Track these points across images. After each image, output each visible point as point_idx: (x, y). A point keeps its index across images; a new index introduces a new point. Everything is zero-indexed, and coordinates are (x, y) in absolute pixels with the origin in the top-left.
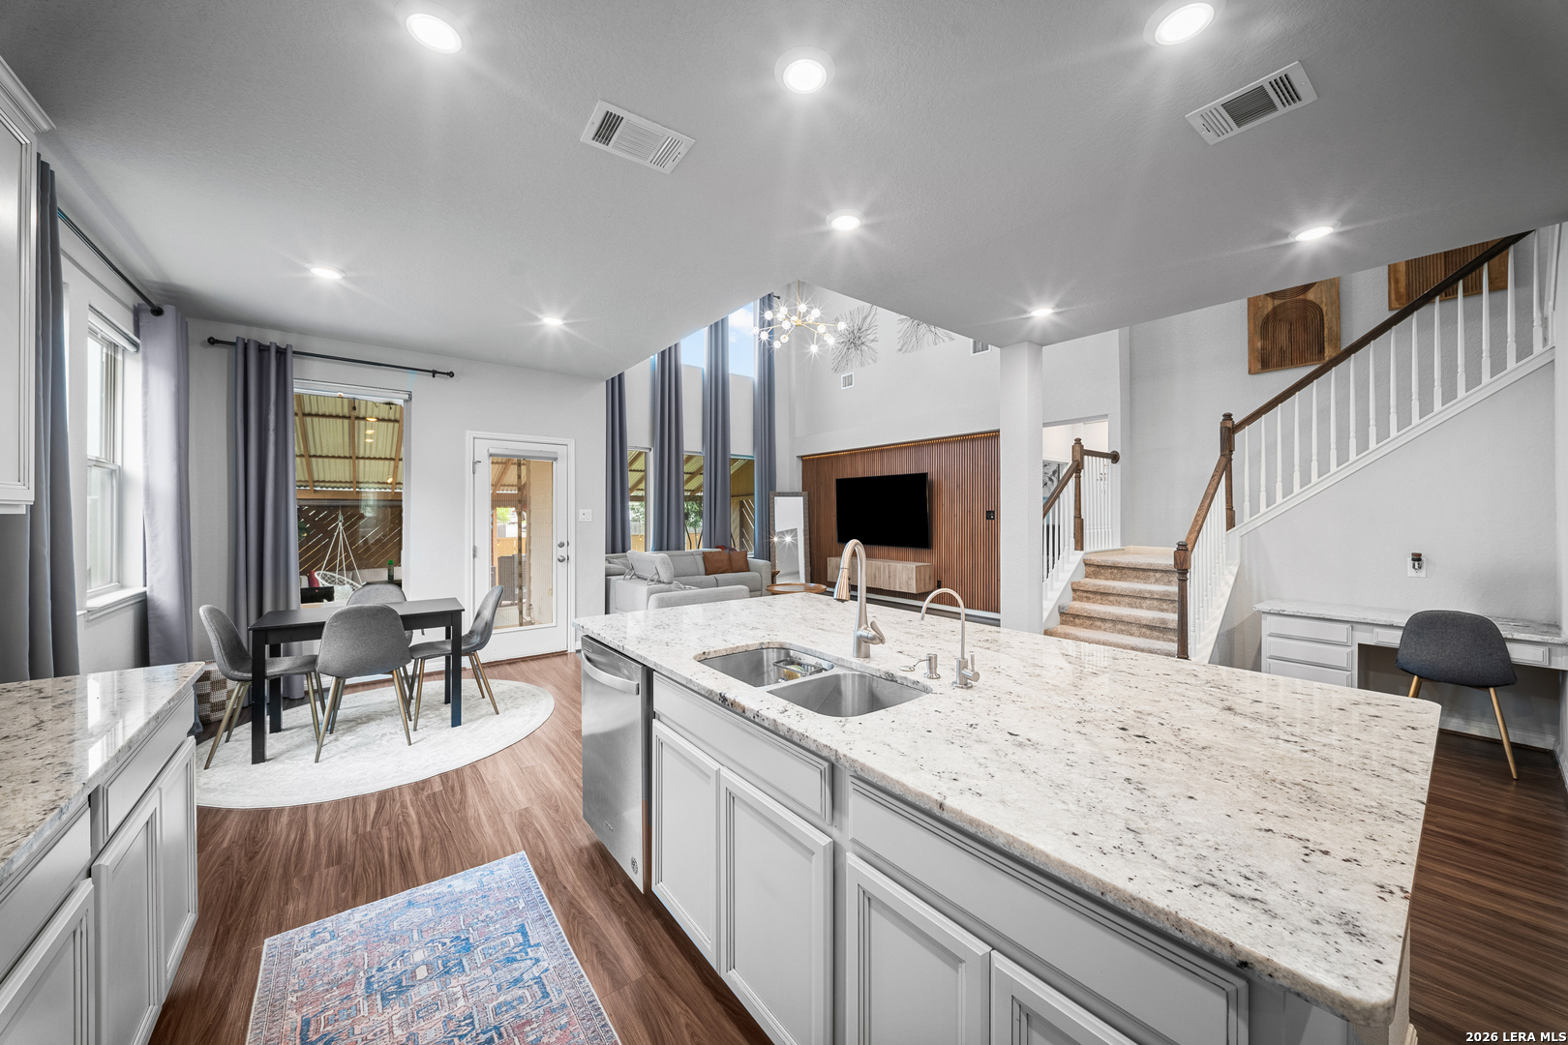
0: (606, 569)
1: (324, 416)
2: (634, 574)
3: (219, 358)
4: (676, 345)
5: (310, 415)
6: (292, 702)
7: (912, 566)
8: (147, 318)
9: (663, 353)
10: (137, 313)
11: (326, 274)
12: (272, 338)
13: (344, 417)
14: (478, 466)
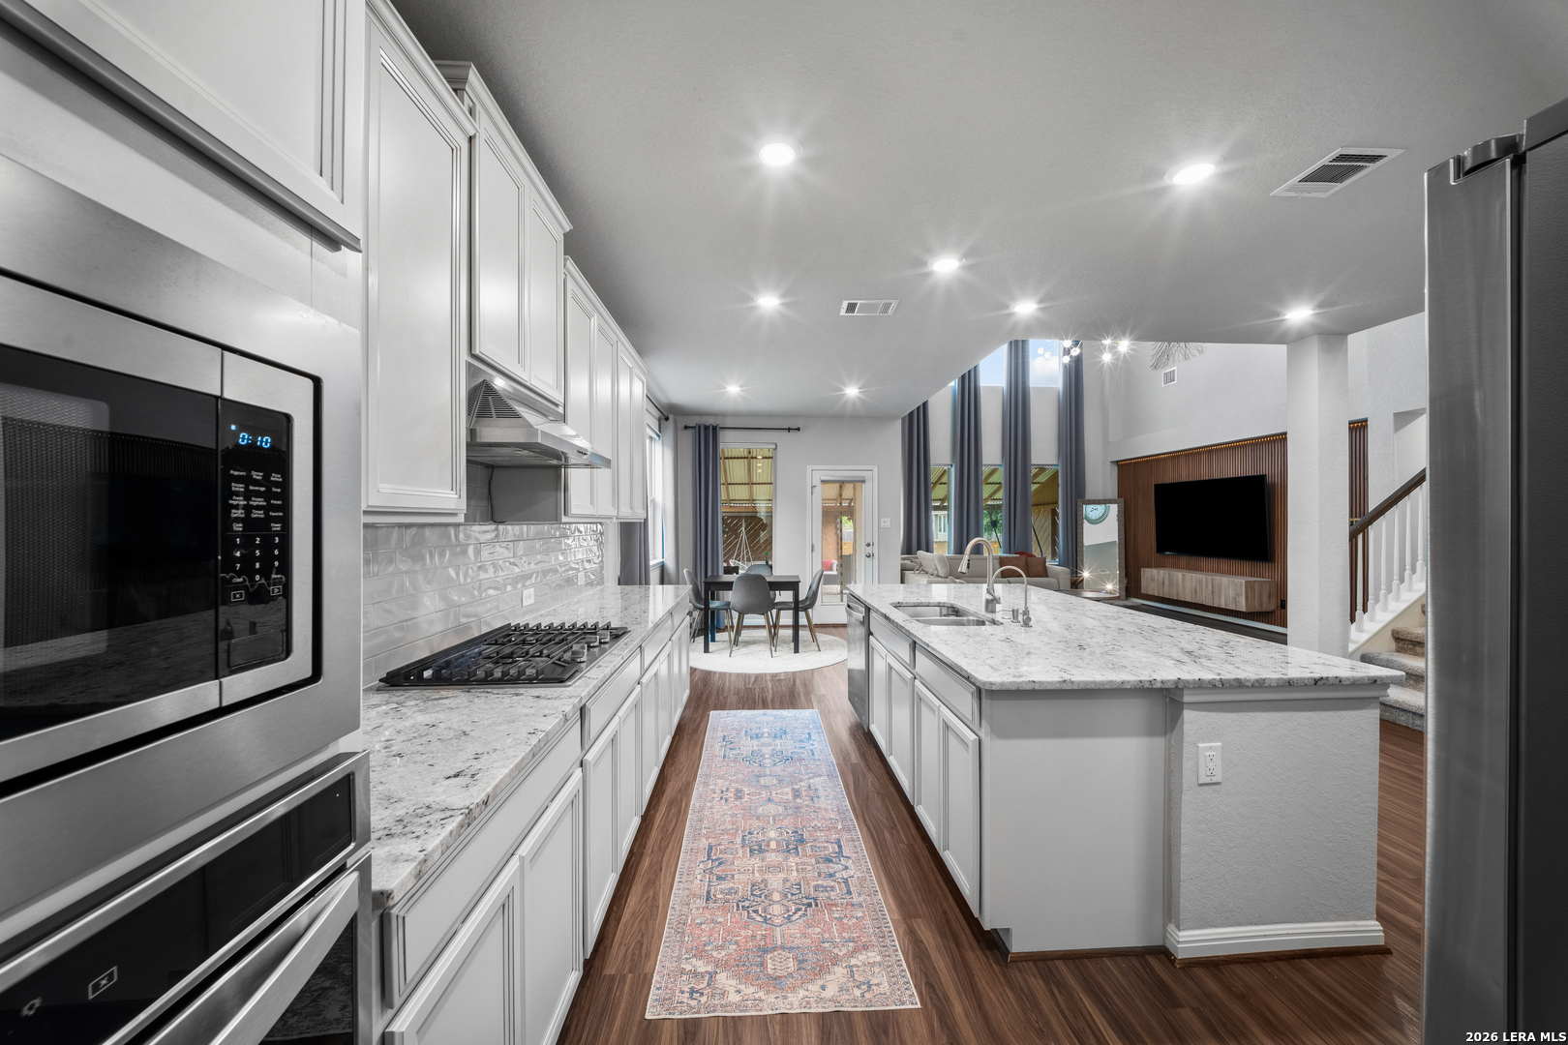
0: (902, 565)
1: (735, 458)
2: (923, 570)
3: (689, 434)
4: (975, 368)
5: (728, 458)
6: (720, 630)
7: (1242, 581)
8: (663, 422)
9: (963, 377)
10: (660, 420)
11: (733, 389)
12: (710, 421)
13: (745, 458)
14: (815, 489)
